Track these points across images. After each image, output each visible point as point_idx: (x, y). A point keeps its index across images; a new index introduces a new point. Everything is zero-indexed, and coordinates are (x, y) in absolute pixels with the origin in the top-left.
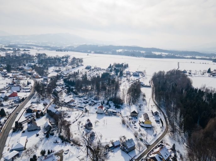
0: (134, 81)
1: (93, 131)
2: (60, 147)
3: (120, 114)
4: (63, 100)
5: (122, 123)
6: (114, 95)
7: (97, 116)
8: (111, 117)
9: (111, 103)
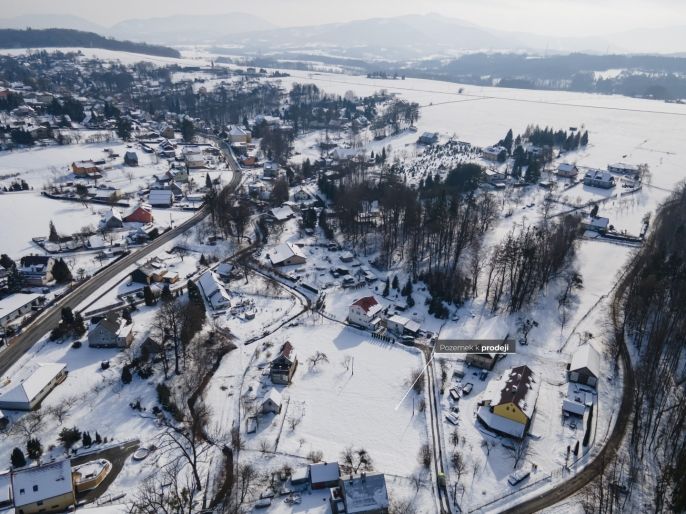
0: (576, 208)
2: (139, 428)
7: (341, 334)
8: (388, 347)
9: (424, 290)
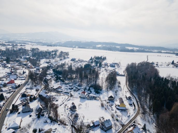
0: (111, 71)
1: (77, 112)
2: (49, 126)
3: (100, 98)
4: (52, 86)
5: (101, 106)
6: (94, 82)
7: (80, 100)
8: (92, 101)
9: (92, 89)
